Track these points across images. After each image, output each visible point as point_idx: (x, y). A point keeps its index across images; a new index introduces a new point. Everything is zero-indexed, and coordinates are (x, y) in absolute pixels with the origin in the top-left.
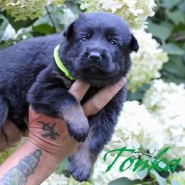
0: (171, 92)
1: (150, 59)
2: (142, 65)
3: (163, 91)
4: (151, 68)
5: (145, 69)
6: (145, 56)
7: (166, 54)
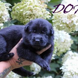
0: (75, 56)
1: (67, 43)
2: (64, 45)
3: (72, 56)
4: (67, 46)
5: (65, 47)
6: (66, 41)
7: (73, 41)
